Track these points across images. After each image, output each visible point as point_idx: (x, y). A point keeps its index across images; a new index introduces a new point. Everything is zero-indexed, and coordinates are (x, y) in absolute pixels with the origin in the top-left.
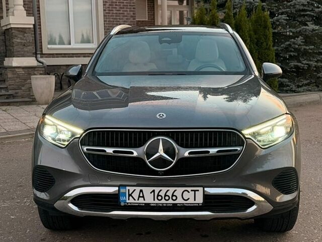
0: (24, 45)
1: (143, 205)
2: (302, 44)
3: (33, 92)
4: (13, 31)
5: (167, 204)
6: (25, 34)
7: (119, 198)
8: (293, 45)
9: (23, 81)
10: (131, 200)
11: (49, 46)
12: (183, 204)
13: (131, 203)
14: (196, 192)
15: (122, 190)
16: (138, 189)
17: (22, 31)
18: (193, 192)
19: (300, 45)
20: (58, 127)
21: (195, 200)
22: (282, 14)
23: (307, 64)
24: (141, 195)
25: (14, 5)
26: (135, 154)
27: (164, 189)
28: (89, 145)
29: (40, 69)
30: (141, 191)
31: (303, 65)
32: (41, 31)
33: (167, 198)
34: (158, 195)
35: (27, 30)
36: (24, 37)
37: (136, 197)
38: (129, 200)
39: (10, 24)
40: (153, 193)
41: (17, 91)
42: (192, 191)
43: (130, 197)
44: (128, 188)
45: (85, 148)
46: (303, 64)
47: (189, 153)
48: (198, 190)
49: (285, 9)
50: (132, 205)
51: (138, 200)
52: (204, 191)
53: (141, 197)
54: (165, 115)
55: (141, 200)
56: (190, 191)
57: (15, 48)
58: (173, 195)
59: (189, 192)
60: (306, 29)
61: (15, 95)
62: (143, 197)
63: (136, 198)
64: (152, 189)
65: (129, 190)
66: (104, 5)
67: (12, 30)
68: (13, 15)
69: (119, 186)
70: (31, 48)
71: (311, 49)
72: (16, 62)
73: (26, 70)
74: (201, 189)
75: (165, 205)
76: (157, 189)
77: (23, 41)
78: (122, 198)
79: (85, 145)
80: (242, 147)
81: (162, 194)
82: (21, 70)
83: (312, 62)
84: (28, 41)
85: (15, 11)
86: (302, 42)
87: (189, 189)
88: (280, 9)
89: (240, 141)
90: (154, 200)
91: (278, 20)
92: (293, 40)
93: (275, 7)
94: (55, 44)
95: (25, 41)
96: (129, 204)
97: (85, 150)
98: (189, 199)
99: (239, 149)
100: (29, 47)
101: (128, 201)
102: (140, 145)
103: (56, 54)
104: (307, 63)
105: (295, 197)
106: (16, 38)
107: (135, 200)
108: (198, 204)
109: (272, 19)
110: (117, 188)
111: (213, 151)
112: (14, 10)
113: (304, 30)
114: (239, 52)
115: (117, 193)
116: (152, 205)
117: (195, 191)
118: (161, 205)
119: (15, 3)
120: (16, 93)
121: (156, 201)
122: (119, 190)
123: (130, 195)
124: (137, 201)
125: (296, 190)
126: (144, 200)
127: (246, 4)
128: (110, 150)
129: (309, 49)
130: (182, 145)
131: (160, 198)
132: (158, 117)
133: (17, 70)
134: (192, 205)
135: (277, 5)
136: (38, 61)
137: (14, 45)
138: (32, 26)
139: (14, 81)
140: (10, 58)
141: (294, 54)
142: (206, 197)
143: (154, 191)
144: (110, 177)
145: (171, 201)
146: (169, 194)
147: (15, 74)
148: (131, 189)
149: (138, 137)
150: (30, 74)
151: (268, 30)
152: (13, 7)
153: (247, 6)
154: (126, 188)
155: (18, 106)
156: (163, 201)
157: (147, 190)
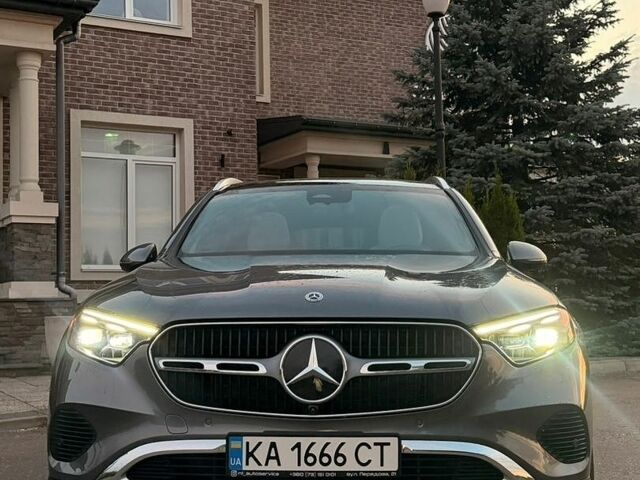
0: (35, 257)
1: (277, 474)
2: (583, 261)
3: (46, 350)
4: (15, 230)
5: (325, 472)
6: (39, 237)
7: (228, 461)
8: (566, 264)
9: (28, 328)
10: (253, 466)
11: (84, 267)
12: (358, 472)
13: (251, 472)
14: (385, 447)
15: (234, 445)
16: (267, 441)
17: (32, 231)
18: (379, 447)
19: (579, 265)
20: (109, 326)
21: (382, 465)
22: (542, 204)
23: (595, 302)
24: (273, 454)
25: (21, 181)
26: (262, 370)
27: (320, 442)
28: (168, 356)
29: (63, 304)
30: (273, 445)
31: (587, 304)
32: (69, 237)
33: (325, 460)
34: (308, 455)
35: (43, 228)
36: (37, 241)
37: (262, 459)
38: (247, 464)
39: (10, 216)
40: (296, 450)
41: (13, 348)
42: (376, 444)
43: (251, 459)
44: (246, 439)
45: (161, 363)
46: (587, 301)
47: (370, 369)
48: (388, 444)
49: (546, 195)
50: (254, 477)
51: (267, 464)
52: (400, 446)
53: (273, 458)
54: (321, 295)
55: (273, 466)
56: (372, 445)
57: (16, 264)
58: (337, 454)
59: (369, 447)
60: (589, 233)
61: (8, 356)
62: (277, 458)
63: (263, 462)
64: (295, 440)
65: (248, 443)
66: (196, 189)
67: (12, 228)
68: (18, 199)
69: (227, 437)
70: (49, 263)
71: (603, 274)
72: (16, 290)
73: (36, 307)
74: (394, 441)
75: (320, 475)
76: (305, 442)
77: (33, 250)
78: (233, 462)
79: (161, 356)
80: (474, 359)
81: (316, 451)
82: (25, 306)
83: (605, 298)
84: (44, 250)
85: (21, 193)
86: (583, 258)
87: (370, 441)
88: (538, 195)
89: (470, 346)
90: (299, 464)
91: (533, 216)
92: (565, 254)
93: (528, 191)
94: (95, 263)
95: (38, 250)
96: (248, 474)
97: (162, 366)
98: (369, 461)
99: (468, 362)
100: (47, 262)
101: (245, 468)
102: (272, 353)
103: (97, 282)
104: (596, 298)
105: (585, 470)
106: (20, 243)
107: (259, 464)
108: (390, 472)
109: (523, 213)
110: (224, 442)
111: (417, 364)
112: (19, 191)
113: (586, 235)
114: (462, 219)
115: (224, 450)
116: (296, 474)
117: (382, 445)
118: (313, 475)
119: (23, 178)
120: (12, 353)
121: (304, 467)
122: (227, 445)
123: (250, 454)
124: (263, 468)
125: (585, 455)
126: (279, 464)
127: (472, 186)
128: (210, 365)
129: (598, 272)
130: (355, 354)
131: (310, 460)
132: (309, 299)
133: (16, 306)
134: (376, 474)
135: (531, 188)
136: (60, 289)
137: (15, 257)
138: (53, 221)
139: (9, 329)
140: (5, 284)
141: (569, 280)
142: (405, 458)
143: (298, 445)
144: (210, 418)
145: (333, 467)
146: (331, 451)
147: (13, 314)
148: (253, 441)
149: (267, 336)
150: (42, 314)
151: (517, 228)
152: (18, 187)
153: (474, 189)
154: (242, 440)
155: (14, 377)
156: (318, 467)
157: (285, 444)
